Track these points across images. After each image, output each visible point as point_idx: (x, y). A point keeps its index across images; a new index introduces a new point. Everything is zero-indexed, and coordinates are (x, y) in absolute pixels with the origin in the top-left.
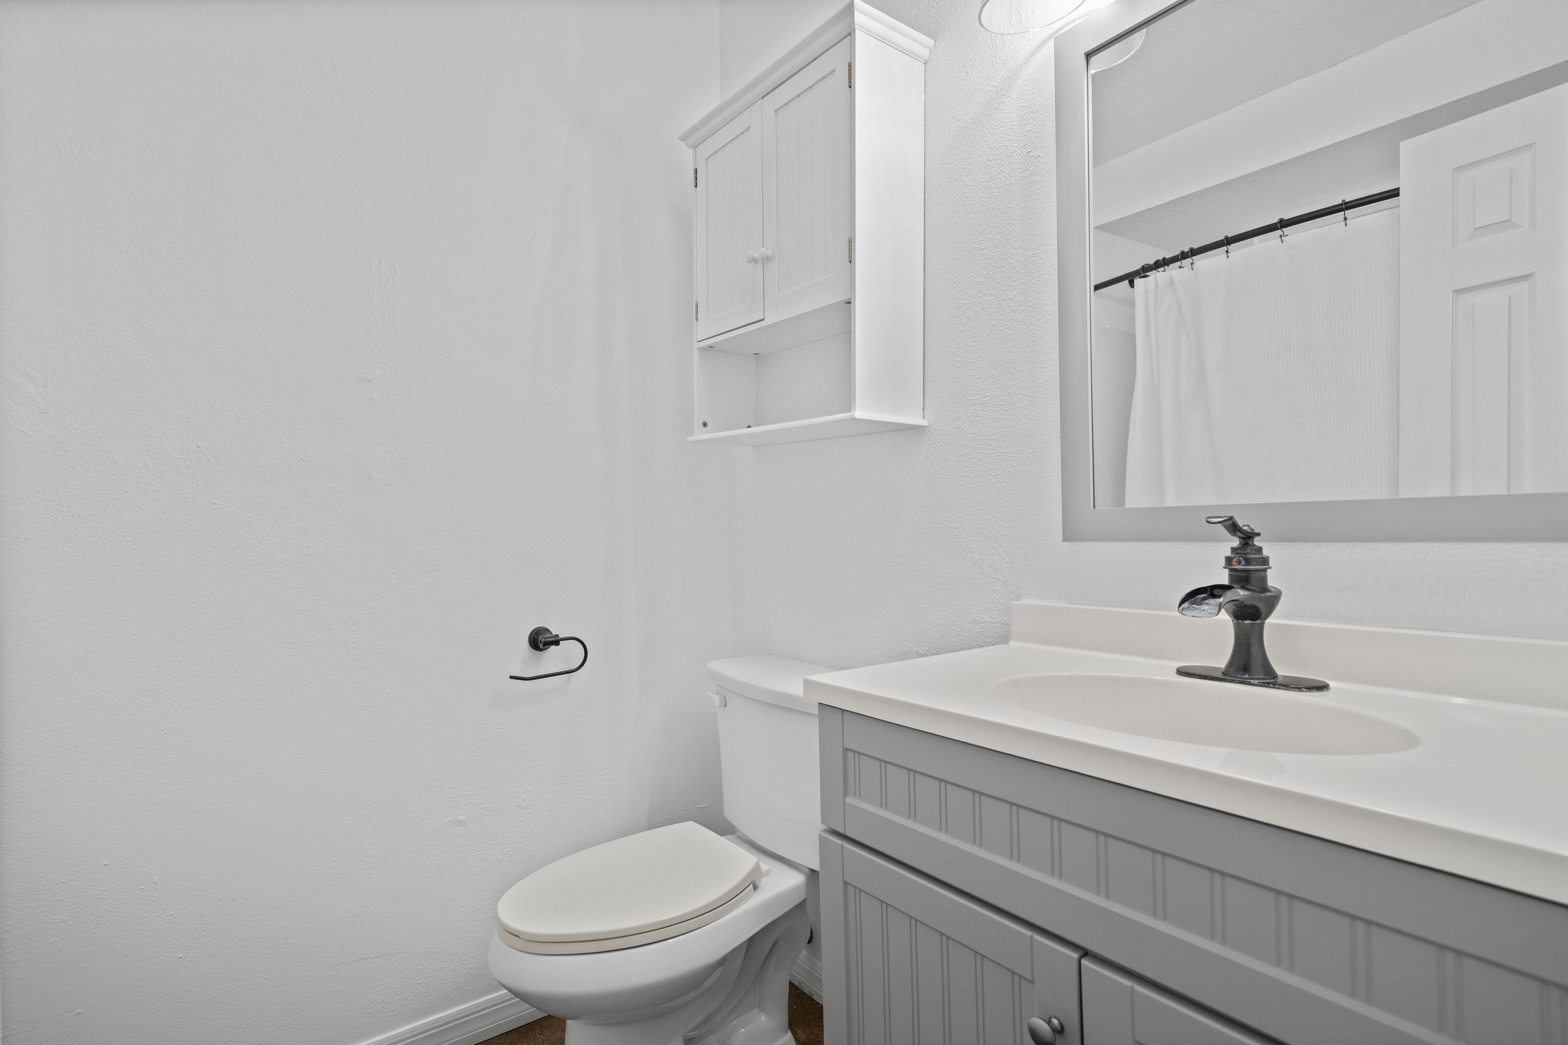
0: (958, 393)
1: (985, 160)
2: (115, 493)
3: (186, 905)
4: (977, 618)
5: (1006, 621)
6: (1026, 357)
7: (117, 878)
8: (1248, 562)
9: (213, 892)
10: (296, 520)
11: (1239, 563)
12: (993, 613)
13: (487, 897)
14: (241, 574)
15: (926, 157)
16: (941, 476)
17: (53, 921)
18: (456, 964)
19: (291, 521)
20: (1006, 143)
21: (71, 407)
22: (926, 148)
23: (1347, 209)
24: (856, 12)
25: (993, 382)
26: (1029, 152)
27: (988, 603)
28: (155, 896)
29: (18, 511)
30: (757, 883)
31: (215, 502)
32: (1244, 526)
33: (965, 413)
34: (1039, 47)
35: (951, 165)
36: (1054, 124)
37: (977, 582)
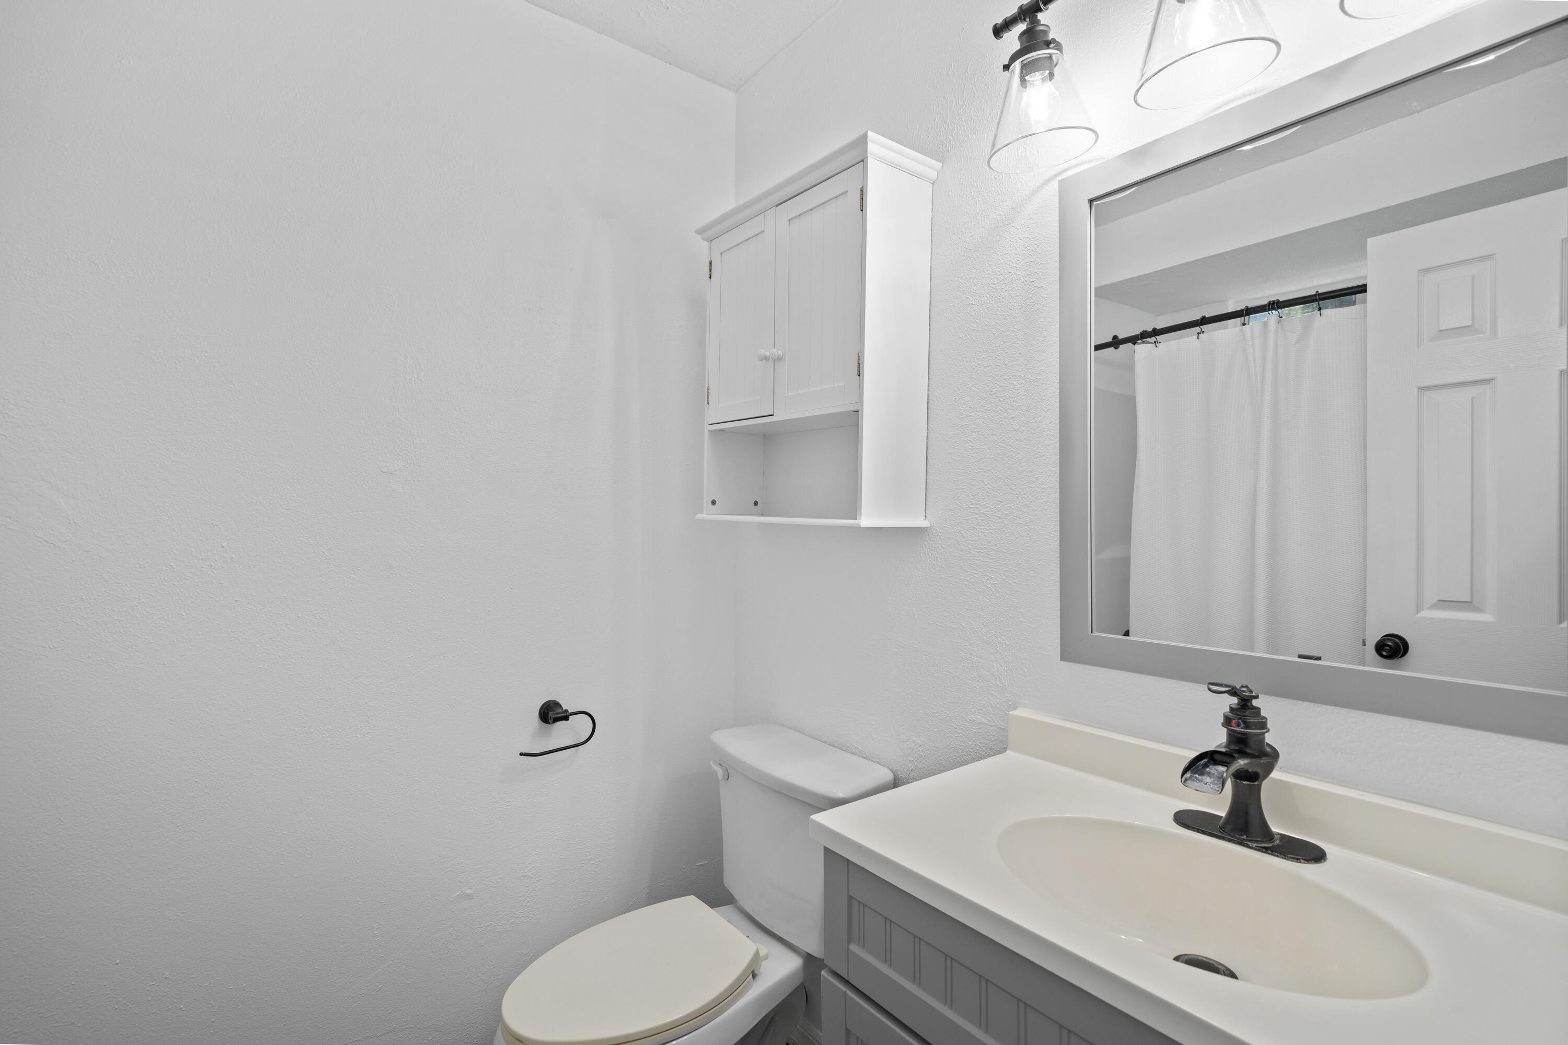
0: (960, 499)
1: (990, 283)
2: (139, 597)
3: (196, 998)
4: (974, 718)
5: (1003, 726)
6: (1026, 476)
7: (127, 976)
8: (1247, 725)
9: (223, 982)
10: (316, 612)
11: (1238, 725)
12: (990, 716)
13: (492, 967)
14: (261, 668)
15: (932, 271)
16: (941, 576)
17: (61, 1024)
18: (460, 1035)
19: (311, 613)
20: (1010, 270)
21: (99, 516)
22: (933, 263)
23: (1321, 299)
24: (869, 143)
25: (994, 494)
26: (1033, 281)
27: (986, 705)
28: (166, 991)
29: (43, 621)
30: (756, 972)
31: (237, 599)
32: (1242, 686)
33: (967, 520)
34: (1043, 184)
35: (956, 283)
36: (1057, 259)
37: (975, 684)
